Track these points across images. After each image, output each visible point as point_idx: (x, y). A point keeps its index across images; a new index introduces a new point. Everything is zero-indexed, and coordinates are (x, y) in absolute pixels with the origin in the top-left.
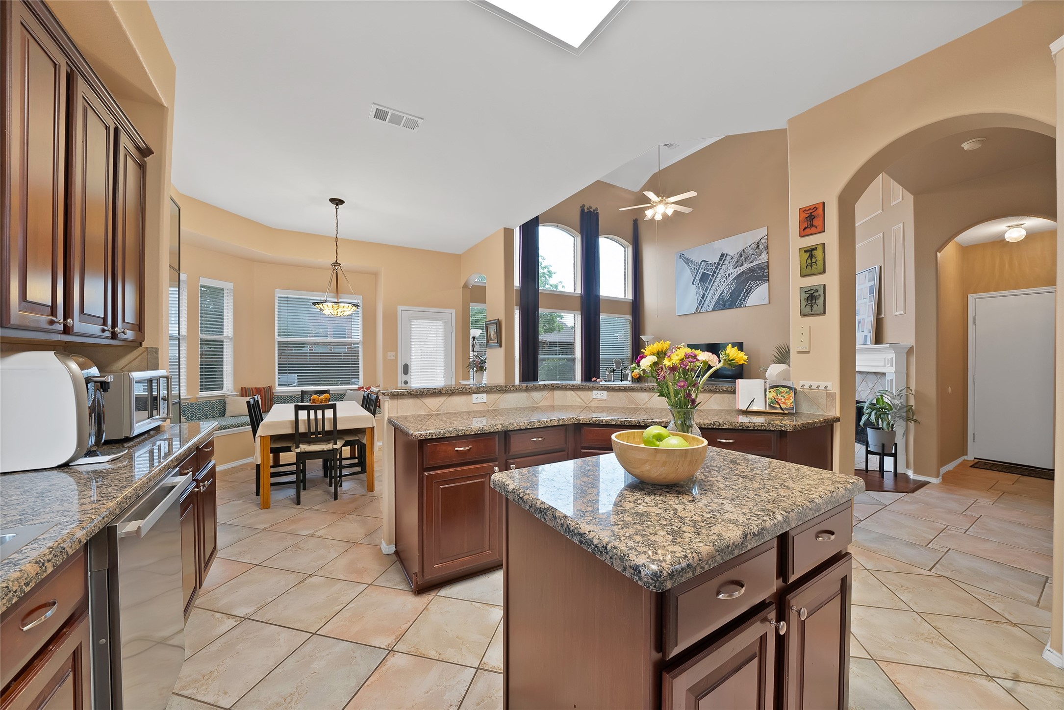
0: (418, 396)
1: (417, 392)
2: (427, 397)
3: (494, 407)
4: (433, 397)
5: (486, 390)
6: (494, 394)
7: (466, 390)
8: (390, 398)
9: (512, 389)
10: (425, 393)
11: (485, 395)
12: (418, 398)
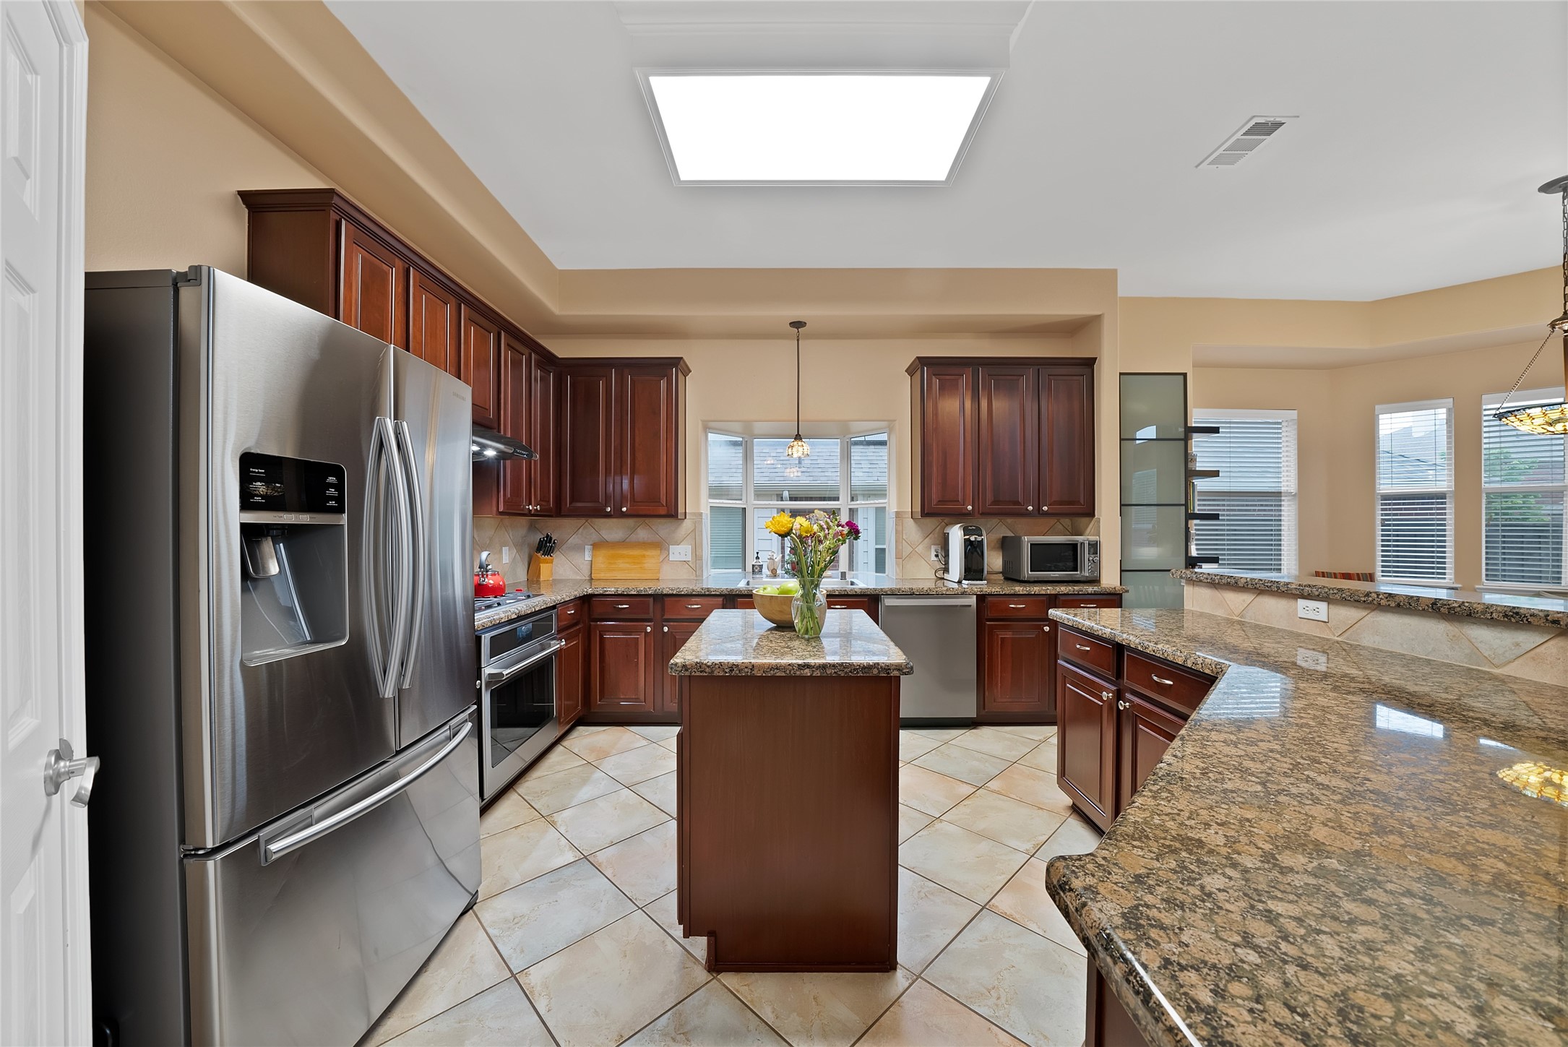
0: (1217, 586)
1: (1207, 579)
2: (1227, 589)
3: (1348, 639)
4: (1236, 591)
5: (1317, 593)
6: (1346, 608)
7: (1278, 588)
8: (1186, 583)
9: (1383, 602)
10: (1217, 581)
11: (1323, 606)
12: (1216, 589)
